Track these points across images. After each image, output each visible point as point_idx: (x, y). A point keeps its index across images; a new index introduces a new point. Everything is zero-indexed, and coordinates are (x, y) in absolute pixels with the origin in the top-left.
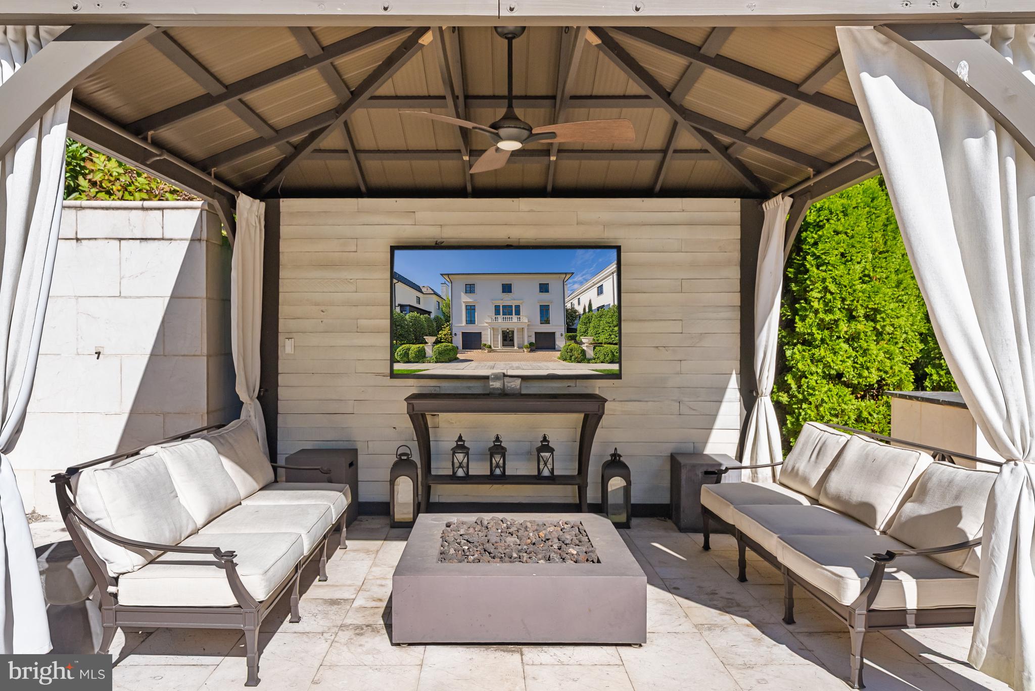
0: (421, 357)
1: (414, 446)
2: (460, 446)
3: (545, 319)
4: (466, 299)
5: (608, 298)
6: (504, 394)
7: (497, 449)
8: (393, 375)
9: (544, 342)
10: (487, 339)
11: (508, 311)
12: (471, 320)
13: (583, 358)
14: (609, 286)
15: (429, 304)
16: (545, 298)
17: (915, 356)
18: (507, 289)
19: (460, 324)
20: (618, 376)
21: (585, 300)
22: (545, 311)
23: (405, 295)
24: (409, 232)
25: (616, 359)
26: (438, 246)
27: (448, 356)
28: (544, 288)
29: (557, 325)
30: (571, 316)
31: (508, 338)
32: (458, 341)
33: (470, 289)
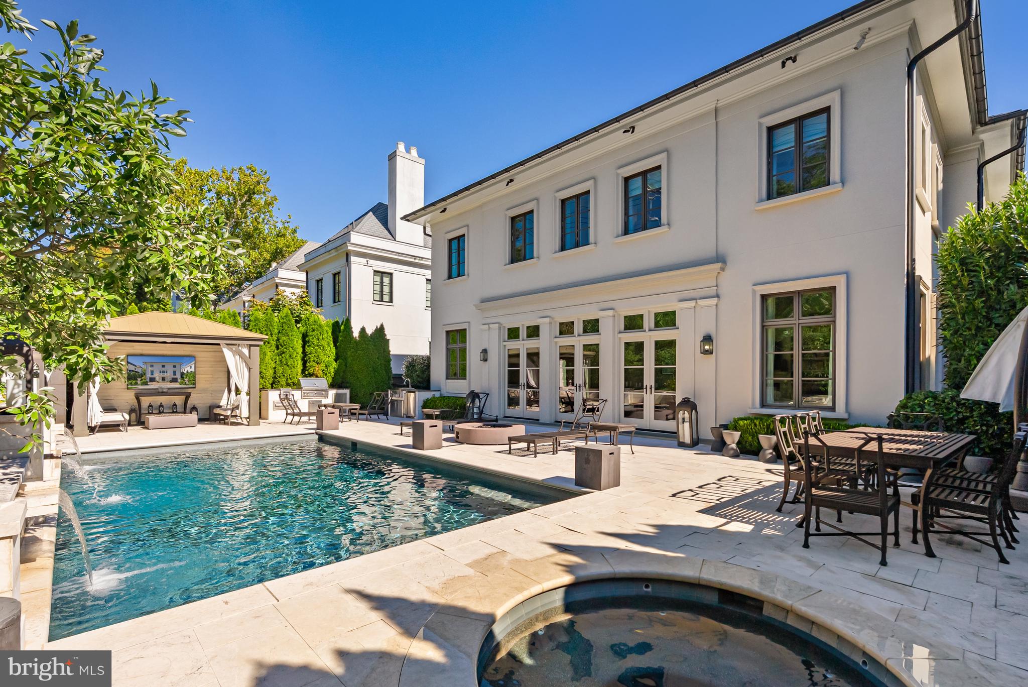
0: (136, 384)
1: (136, 404)
2: (150, 405)
3: (175, 374)
4: (150, 369)
5: (193, 370)
6: (163, 392)
7: (161, 406)
8: (128, 389)
9: (174, 380)
10: (157, 379)
11: (164, 372)
12: (152, 374)
13: (185, 384)
14: (193, 366)
15: (140, 370)
16: (175, 369)
17: (271, 382)
18: (163, 366)
19: (149, 375)
20: (195, 388)
21: (186, 370)
22: (175, 373)
23: (132, 368)
24: (131, 351)
25: (194, 384)
26: (142, 355)
27: (146, 384)
28: (174, 367)
29: (178, 376)
30: (182, 374)
31: (163, 379)
32: (148, 380)
33: (152, 366)
